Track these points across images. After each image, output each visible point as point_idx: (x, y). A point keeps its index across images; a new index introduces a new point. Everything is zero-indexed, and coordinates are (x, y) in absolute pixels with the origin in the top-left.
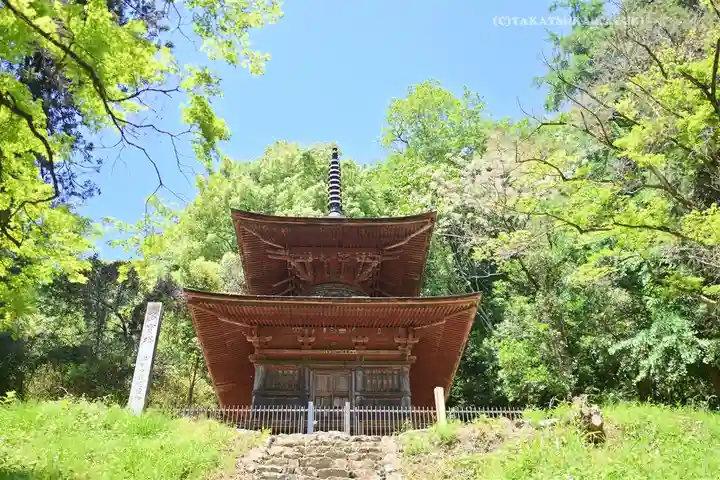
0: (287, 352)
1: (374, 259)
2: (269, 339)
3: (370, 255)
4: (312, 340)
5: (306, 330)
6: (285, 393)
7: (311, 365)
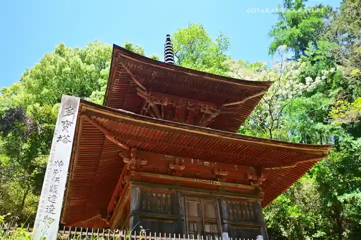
0: (161, 176)
1: (214, 112)
2: (144, 163)
3: (212, 108)
4: (182, 168)
5: (177, 159)
6: (161, 216)
7: (183, 191)
